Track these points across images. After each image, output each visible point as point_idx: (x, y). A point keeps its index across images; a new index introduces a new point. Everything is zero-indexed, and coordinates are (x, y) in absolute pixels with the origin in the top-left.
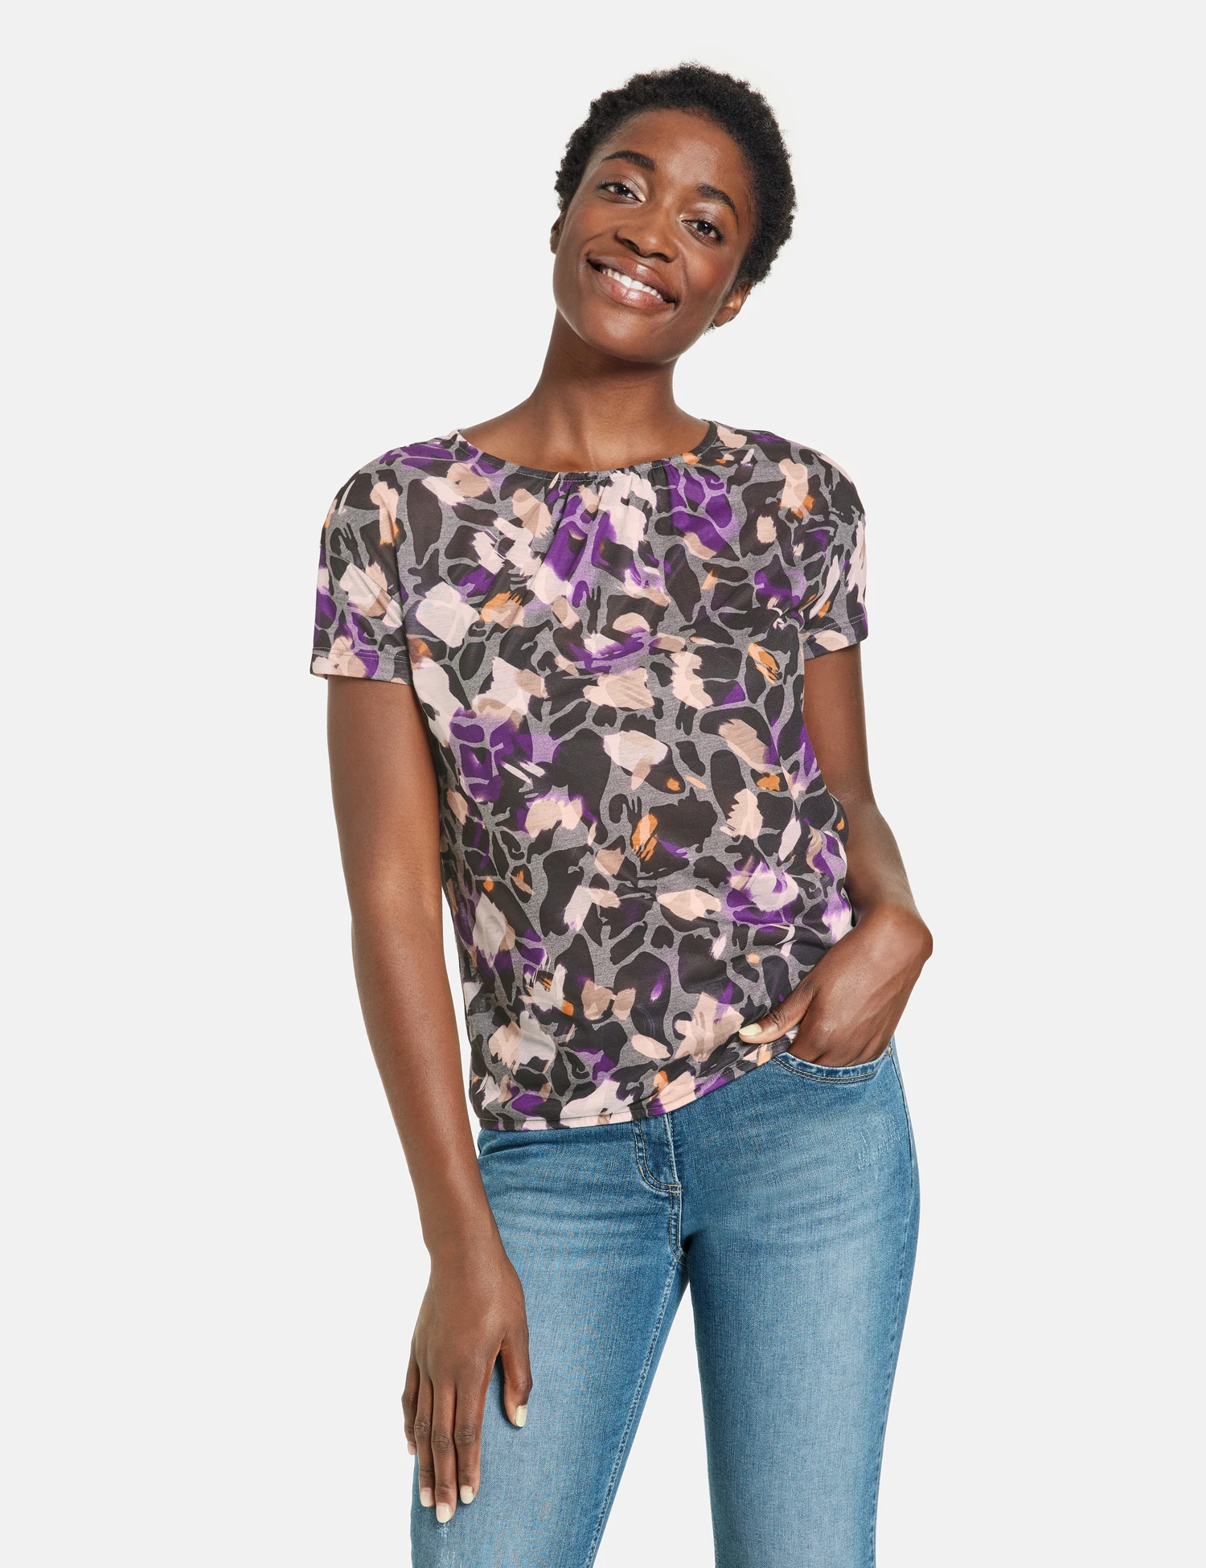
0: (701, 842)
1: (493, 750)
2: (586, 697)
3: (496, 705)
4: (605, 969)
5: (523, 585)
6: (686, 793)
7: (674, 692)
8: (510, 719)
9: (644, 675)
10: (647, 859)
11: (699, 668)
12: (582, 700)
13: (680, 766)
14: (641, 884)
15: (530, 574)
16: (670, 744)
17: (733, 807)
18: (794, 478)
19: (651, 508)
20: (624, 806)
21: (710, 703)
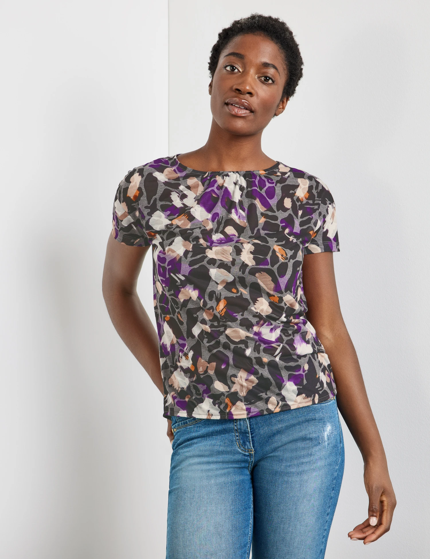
0: (243, 312)
1: (168, 268)
2: (206, 254)
3: (173, 251)
4: (206, 354)
5: (188, 211)
6: (239, 294)
7: (241, 258)
8: (176, 257)
9: (231, 250)
10: (222, 315)
11: (252, 251)
12: (204, 255)
13: (238, 284)
15: (192, 207)
16: (236, 277)
17: (257, 302)
18: (303, 185)
19: (244, 187)
20: (214, 295)
21: (255, 264)
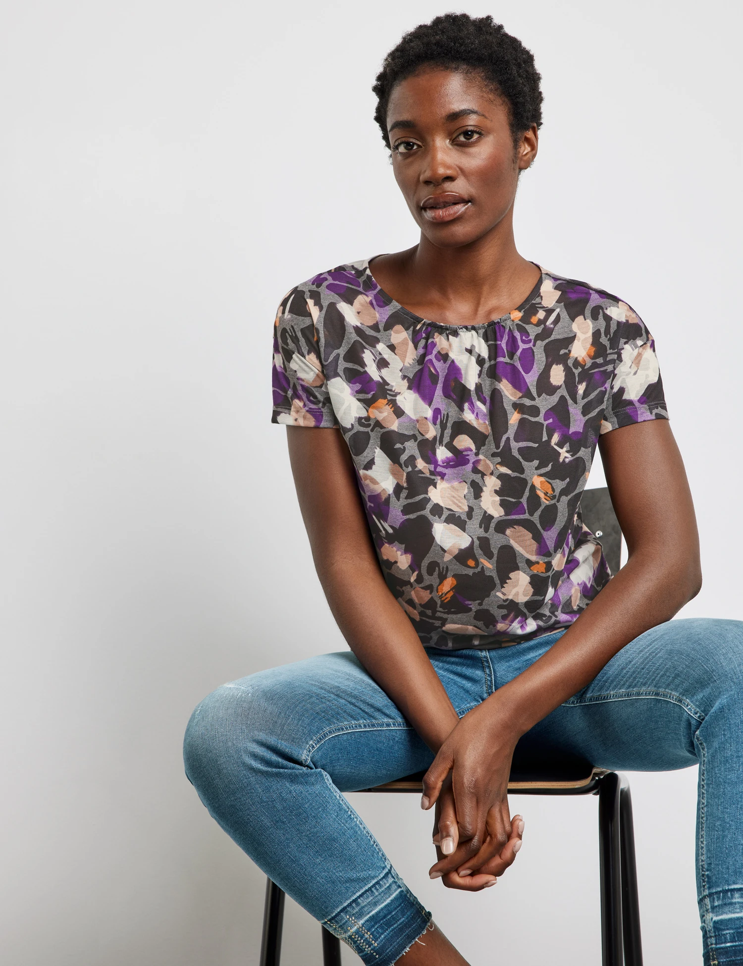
0: (483, 600)
1: (369, 503)
2: (429, 495)
3: (374, 482)
5: (394, 398)
6: (479, 569)
7: (482, 504)
8: (380, 493)
9: (465, 489)
10: (446, 601)
11: (498, 489)
12: (426, 496)
13: (478, 552)
14: (438, 614)
15: (399, 392)
16: (473, 537)
17: (507, 581)
18: (582, 333)
19: (484, 359)
20: (437, 568)
21: (503, 513)
